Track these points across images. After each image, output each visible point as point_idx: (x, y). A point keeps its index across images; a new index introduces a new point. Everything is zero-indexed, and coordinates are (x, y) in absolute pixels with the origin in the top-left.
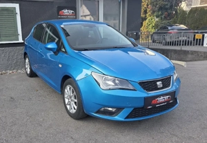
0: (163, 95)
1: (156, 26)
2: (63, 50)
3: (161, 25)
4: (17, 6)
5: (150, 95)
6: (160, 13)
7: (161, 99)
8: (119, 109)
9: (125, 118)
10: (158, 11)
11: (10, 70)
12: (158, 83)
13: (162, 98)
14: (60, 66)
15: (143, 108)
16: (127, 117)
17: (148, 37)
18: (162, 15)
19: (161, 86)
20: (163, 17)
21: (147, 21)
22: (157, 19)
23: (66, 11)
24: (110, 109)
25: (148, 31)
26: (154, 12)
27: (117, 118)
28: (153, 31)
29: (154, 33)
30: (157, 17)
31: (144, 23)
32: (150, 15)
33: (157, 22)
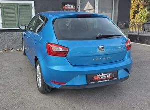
1: (147, 18)
4: (33, 3)
17: (140, 26)
21: (140, 14)
23: (69, 6)
25: (140, 22)
26: (145, 7)
28: (145, 21)
29: (145, 23)
30: (149, 10)
31: (137, 15)
32: (142, 9)
33: (148, 14)
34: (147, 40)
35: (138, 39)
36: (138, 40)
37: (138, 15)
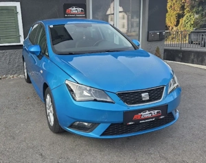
0: (150, 109)
1: (195, 24)
2: (47, 54)
3: (202, 23)
4: (18, 5)
5: (131, 109)
6: (200, 8)
7: (146, 114)
8: (94, 125)
9: (101, 135)
10: (199, 7)
11: (11, 74)
12: (143, 95)
13: (148, 112)
14: (41, 72)
15: (122, 124)
16: (103, 134)
17: (185, 37)
18: (203, 10)
19: (148, 98)
20: (204, 13)
21: (184, 18)
22: (197, 16)
23: (74, 9)
24: (86, 124)
25: (185, 30)
26: (193, 7)
27: (92, 134)
28: (192, 29)
29: (192, 32)
30: (197, 13)
32: (189, 12)
33: (197, 19)
34: (192, 57)
35: (180, 55)
36: (179, 57)
37: (182, 21)
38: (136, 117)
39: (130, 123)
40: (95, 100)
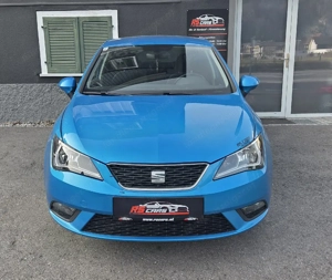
4: (114, 14)
5: (127, 194)
7: (156, 208)
9: (83, 230)
12: (154, 173)
19: (163, 180)
23: (207, 18)
38: (135, 210)
39: (124, 219)
40: (82, 174)
